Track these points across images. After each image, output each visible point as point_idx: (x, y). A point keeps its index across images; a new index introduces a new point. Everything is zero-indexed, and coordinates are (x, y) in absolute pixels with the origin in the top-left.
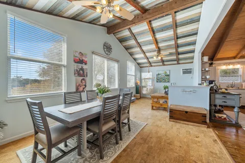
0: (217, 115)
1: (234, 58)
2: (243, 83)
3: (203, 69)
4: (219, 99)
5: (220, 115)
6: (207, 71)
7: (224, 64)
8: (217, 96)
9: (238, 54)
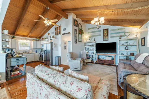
0: (12, 73)
1: (27, 36)
2: (31, 50)
3: (4, 40)
4: (14, 61)
5: (15, 73)
6: (7, 42)
7: (22, 39)
8: (12, 60)
9: (28, 35)
